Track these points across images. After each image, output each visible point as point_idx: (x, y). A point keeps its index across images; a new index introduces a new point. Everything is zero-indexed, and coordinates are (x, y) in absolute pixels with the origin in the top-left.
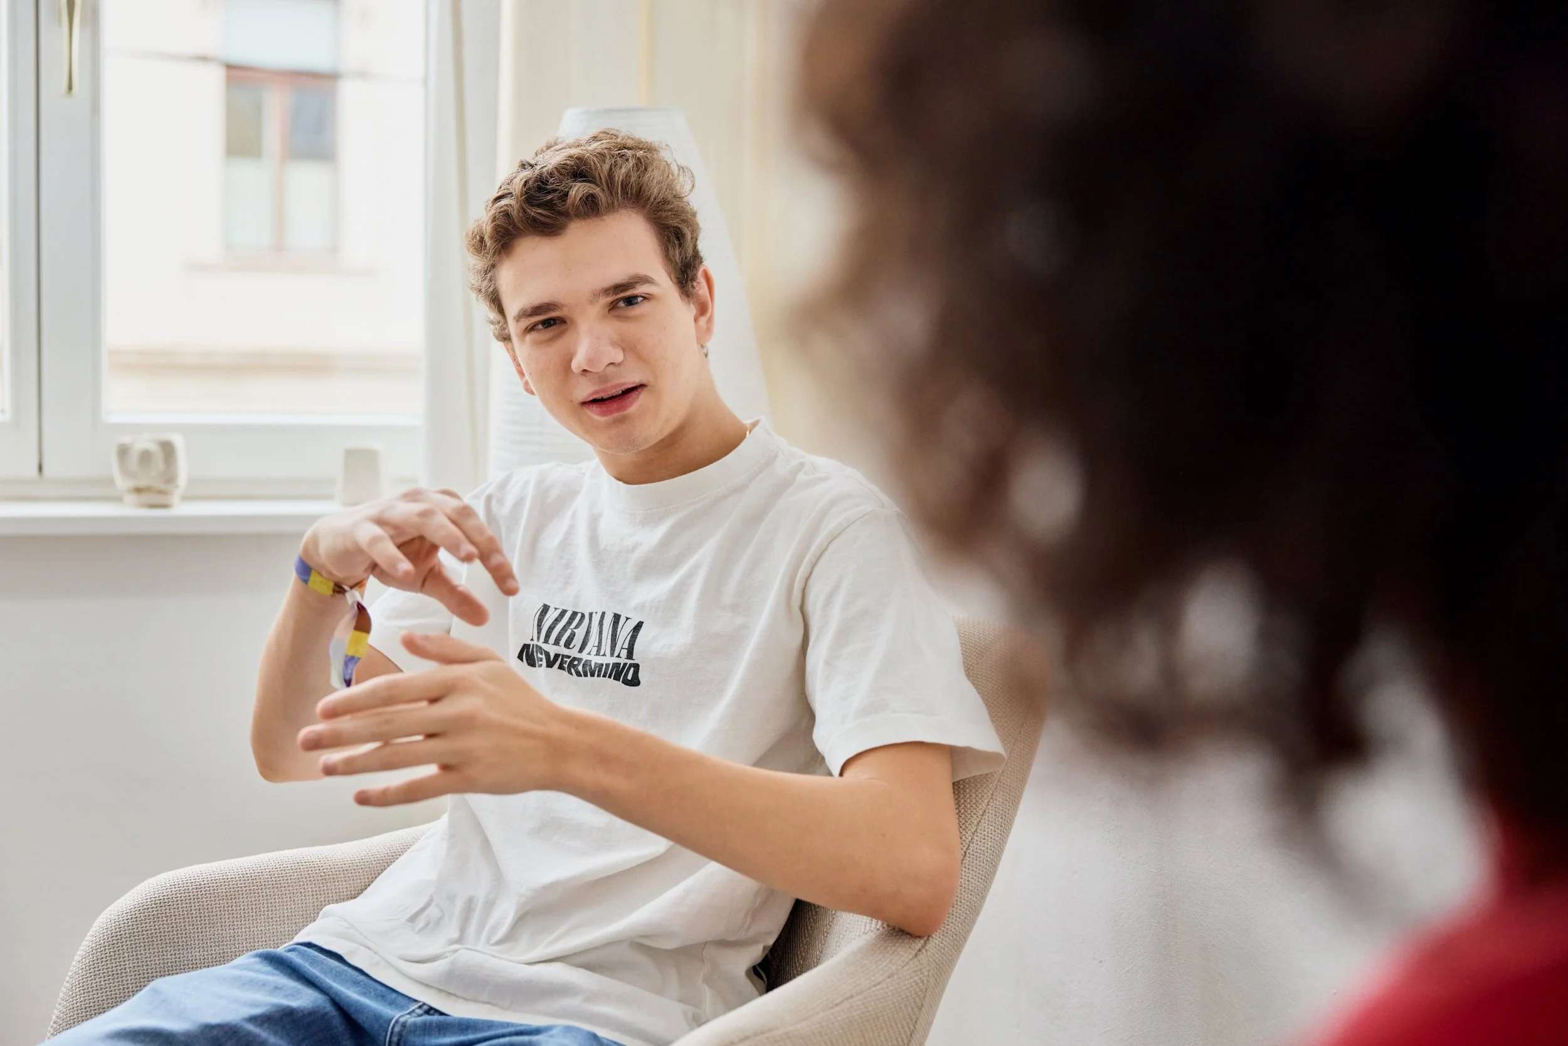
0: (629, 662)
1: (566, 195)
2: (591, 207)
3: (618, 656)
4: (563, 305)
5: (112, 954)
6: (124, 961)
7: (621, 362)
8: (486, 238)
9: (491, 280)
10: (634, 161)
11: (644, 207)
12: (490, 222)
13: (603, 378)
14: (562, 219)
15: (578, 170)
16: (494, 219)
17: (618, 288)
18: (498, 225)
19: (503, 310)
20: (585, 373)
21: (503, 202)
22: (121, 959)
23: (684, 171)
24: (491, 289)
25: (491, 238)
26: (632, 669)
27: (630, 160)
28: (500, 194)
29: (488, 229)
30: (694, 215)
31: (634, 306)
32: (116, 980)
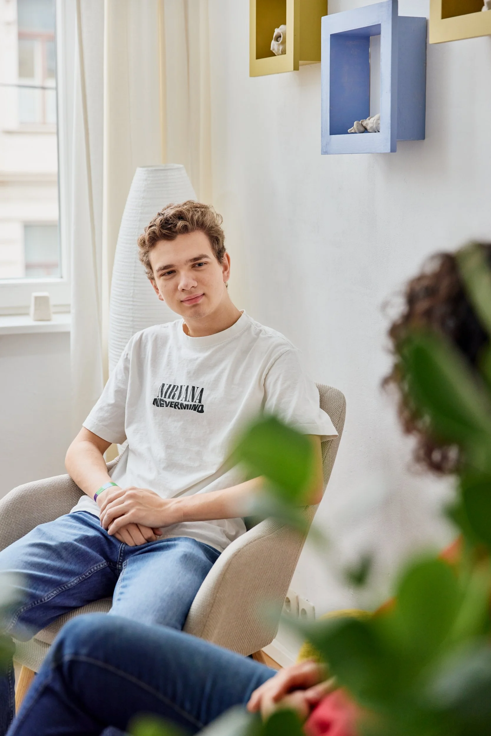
0: (199, 404)
1: (176, 225)
2: (185, 230)
3: (195, 402)
4: (175, 265)
5: (6, 516)
6: (11, 519)
7: (197, 286)
8: (146, 241)
9: (147, 257)
10: (201, 213)
11: (204, 229)
12: (148, 235)
13: (190, 292)
14: (175, 234)
15: (180, 216)
16: (149, 234)
17: (196, 259)
18: (151, 236)
19: (151, 267)
20: (183, 291)
21: (153, 228)
22: (10, 518)
23: (218, 216)
24: (147, 260)
25: (148, 241)
26: (201, 407)
27: (199, 212)
28: (151, 225)
29: (147, 237)
30: (223, 232)
31: (201, 266)
32: (9, 526)
